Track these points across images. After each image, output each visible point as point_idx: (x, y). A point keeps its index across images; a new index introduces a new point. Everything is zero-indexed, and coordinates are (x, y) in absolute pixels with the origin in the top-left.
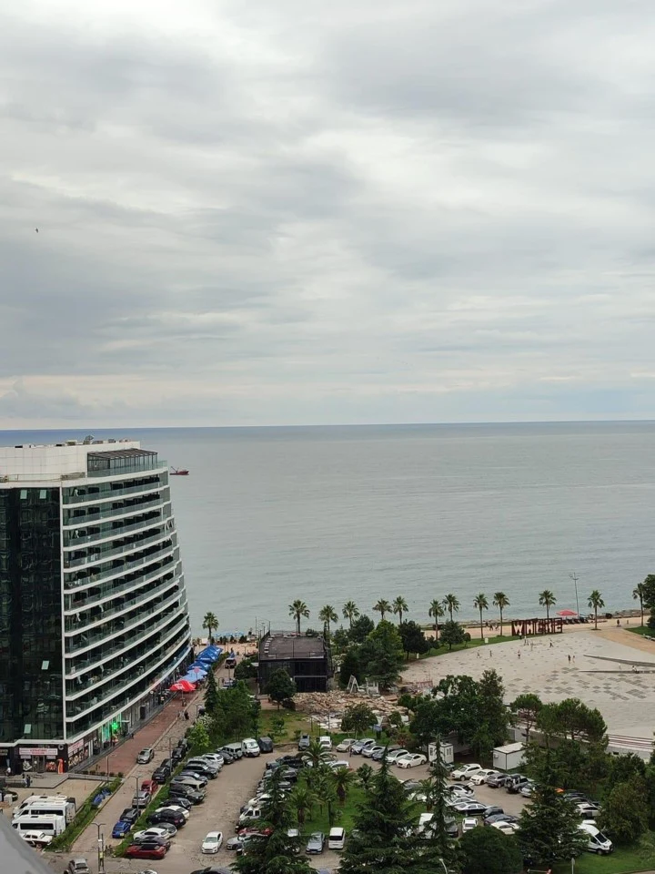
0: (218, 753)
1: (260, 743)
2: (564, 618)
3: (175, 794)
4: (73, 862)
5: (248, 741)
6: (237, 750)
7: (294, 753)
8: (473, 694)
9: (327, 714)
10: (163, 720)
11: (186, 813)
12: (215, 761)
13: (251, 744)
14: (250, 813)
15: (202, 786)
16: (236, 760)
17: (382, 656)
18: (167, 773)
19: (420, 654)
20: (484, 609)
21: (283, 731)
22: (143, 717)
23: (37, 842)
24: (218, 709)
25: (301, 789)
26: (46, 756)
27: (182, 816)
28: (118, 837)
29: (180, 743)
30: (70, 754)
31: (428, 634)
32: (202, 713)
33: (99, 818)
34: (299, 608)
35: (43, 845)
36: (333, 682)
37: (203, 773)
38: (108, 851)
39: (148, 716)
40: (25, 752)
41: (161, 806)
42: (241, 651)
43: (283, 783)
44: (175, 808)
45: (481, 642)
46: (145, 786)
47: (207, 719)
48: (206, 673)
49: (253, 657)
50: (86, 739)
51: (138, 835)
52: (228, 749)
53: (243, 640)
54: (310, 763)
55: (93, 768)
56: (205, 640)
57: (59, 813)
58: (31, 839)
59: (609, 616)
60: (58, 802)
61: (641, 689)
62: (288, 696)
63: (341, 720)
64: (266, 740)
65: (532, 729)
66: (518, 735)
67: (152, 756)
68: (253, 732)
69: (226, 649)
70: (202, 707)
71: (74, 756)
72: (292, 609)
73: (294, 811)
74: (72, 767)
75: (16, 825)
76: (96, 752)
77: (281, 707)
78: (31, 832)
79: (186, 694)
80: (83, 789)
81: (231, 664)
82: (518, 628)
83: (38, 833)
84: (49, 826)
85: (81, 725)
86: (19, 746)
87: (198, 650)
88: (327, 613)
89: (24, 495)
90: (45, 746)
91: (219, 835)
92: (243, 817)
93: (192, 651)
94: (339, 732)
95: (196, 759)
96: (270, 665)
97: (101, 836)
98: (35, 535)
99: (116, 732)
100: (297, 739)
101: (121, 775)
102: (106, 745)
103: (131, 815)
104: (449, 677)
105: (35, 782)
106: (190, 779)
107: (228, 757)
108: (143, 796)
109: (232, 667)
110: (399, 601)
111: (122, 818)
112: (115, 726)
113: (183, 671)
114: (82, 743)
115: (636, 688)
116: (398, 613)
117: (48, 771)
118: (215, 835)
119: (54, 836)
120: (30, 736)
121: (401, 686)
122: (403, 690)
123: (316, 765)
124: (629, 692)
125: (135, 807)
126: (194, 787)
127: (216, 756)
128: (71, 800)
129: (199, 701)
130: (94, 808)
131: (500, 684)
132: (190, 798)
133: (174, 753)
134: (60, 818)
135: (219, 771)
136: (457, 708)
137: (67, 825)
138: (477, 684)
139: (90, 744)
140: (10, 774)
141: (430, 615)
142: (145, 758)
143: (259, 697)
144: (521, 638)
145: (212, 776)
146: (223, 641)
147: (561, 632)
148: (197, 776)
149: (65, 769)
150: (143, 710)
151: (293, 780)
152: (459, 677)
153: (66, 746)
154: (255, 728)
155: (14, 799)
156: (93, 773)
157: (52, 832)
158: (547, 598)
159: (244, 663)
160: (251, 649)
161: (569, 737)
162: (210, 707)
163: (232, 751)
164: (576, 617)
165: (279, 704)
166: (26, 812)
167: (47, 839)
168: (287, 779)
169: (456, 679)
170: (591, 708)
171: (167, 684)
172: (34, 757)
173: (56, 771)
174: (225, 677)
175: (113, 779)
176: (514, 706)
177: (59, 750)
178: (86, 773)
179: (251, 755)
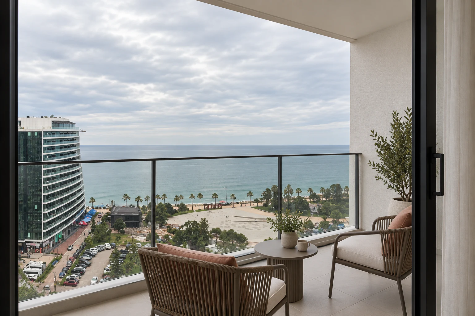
0: (96, 247)
1: (111, 245)
2: (222, 203)
3: (81, 262)
4: (45, 287)
5: (106, 244)
6: (103, 247)
7: (124, 249)
8: (197, 227)
9: (139, 235)
10: (76, 235)
11: (84, 269)
12: (94, 251)
13: (108, 245)
14: (108, 270)
15: (90, 260)
16: (102, 250)
17: (160, 214)
18: (78, 254)
19: (172, 214)
20: (193, 198)
21: (120, 241)
22: (69, 234)
23: (32, 279)
24: (96, 232)
25: (128, 261)
26: (36, 246)
27: (84, 271)
28: (61, 278)
29: (82, 244)
30: (44, 246)
31: (174, 208)
32: (90, 233)
33: (54, 270)
34: (126, 197)
35: (34, 280)
36: (142, 224)
37: (91, 255)
38: (57, 283)
39: (71, 233)
40: (28, 245)
41: (76, 266)
42: (103, 212)
43: (119, 259)
44: (80, 267)
45: (192, 211)
46: (70, 259)
47: (92, 236)
48: (91, 219)
49: (108, 214)
50: (50, 240)
51: (68, 277)
52: (100, 246)
53: (104, 208)
54: (132, 252)
55: (52, 252)
56: (90, 207)
57: (40, 268)
58: (30, 278)
59: (238, 203)
60: (39, 264)
61: (258, 227)
62: (122, 228)
63: (146, 237)
64: (113, 244)
65: (218, 240)
66: (212, 242)
67: (72, 248)
68: (108, 240)
69: (98, 211)
70: (90, 231)
71: (46, 246)
72: (124, 197)
73: (125, 269)
74: (44, 251)
75: (25, 272)
76: (53, 245)
77: (119, 232)
78: (30, 275)
79: (84, 226)
80: (48, 259)
81: (100, 217)
82: (206, 207)
83: (33, 275)
84: (37, 273)
85: (48, 233)
86: (26, 242)
87: (88, 211)
88: (138, 199)
89: (29, 134)
90: (35, 242)
91: (97, 278)
92: (105, 271)
93: (86, 211)
94: (145, 241)
95: (88, 250)
96: (115, 216)
97: (55, 276)
98: (33, 156)
99: (60, 239)
100: (125, 243)
101: (62, 255)
102: (56, 244)
103: (65, 269)
104: (188, 221)
105: (32, 256)
106: (86, 257)
107: (99, 249)
108: (70, 262)
109: (101, 217)
110: (164, 195)
111: (62, 270)
112: (60, 236)
113: (83, 217)
114: (48, 242)
115: (256, 226)
116: (164, 199)
117: (36, 252)
118: (95, 278)
119: (38, 276)
120: (30, 238)
121: (167, 225)
122: (168, 227)
123: (134, 252)
124: (253, 228)
125: (67, 266)
126: (87, 260)
127: (95, 249)
128: (45, 263)
129: (88, 229)
130: (52, 266)
131: (207, 223)
132: (86, 264)
133: (80, 247)
134: (40, 270)
135: (96, 255)
136: (191, 232)
137: (43, 272)
138: (199, 223)
139: (51, 242)
140: (23, 253)
141: (175, 200)
142: (70, 248)
143: (110, 228)
144: (207, 210)
145: (94, 256)
146: (97, 208)
147: (221, 208)
148: (89, 256)
149: (42, 252)
150: (69, 231)
151: (124, 258)
152: (192, 221)
153: (43, 243)
154: (109, 239)
155: (24, 263)
156: (52, 253)
157: (37, 275)
158: (215, 196)
159: (105, 216)
160: (107, 211)
161: (231, 243)
162: (93, 231)
163: (101, 247)
164: (226, 203)
165: (118, 231)
166: (28, 267)
167: (36, 278)
168: (121, 258)
169: (191, 222)
170: (239, 233)
171: (77, 222)
172: (31, 246)
173: (39, 252)
174: (98, 221)
175: (59, 256)
176: (211, 232)
177: (40, 244)
178: (49, 253)
179: (108, 249)
